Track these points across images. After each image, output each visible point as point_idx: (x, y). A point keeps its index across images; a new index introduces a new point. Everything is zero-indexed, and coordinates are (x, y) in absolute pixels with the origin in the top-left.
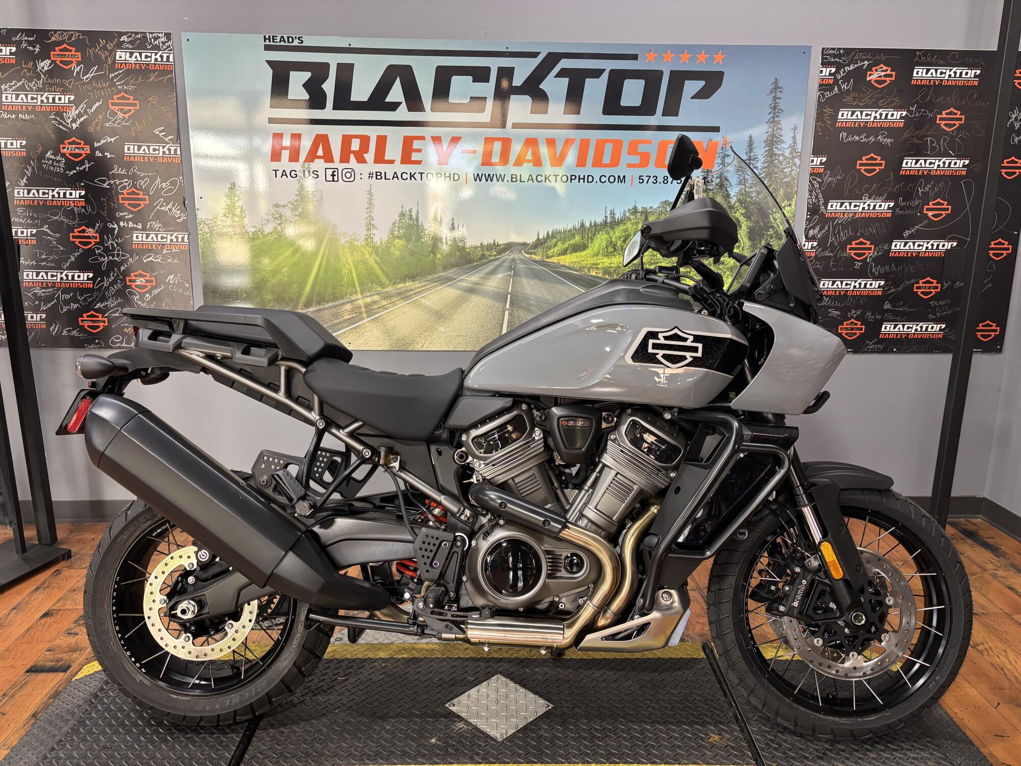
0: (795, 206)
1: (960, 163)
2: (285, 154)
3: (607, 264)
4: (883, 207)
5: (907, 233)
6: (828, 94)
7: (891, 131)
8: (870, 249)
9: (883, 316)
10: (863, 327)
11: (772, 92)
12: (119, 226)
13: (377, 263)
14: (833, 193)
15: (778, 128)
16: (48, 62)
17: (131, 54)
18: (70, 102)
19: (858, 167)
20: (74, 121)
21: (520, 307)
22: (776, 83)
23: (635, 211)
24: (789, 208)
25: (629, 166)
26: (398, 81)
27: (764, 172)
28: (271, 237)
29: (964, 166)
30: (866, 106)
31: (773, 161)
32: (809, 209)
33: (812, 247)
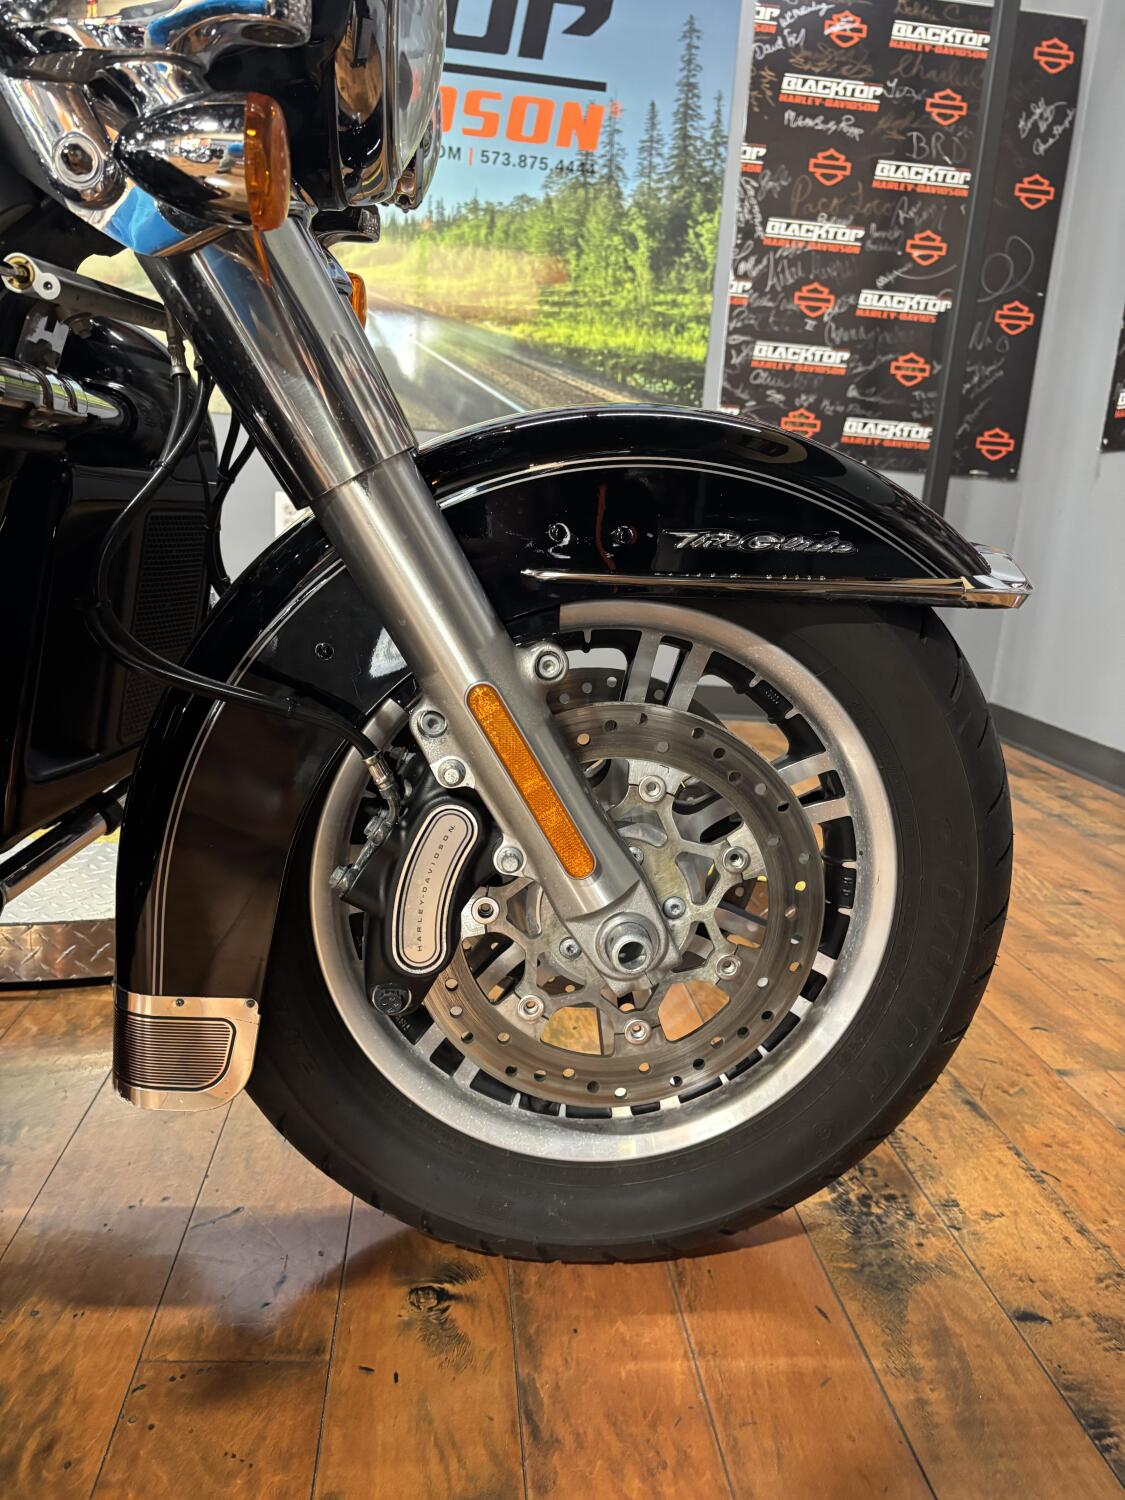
0: (719, 222)
1: (960, 177)
4: (847, 236)
5: (882, 281)
6: (768, 49)
7: (861, 116)
8: (828, 301)
9: (846, 406)
10: (818, 423)
11: (685, 37)
14: (773, 207)
15: (695, 96)
19: (811, 169)
22: (691, 22)
23: (474, 207)
24: (708, 225)
25: (467, 132)
27: (673, 163)
29: (965, 183)
30: (823, 74)
31: (685, 147)
32: (740, 230)
33: (744, 291)
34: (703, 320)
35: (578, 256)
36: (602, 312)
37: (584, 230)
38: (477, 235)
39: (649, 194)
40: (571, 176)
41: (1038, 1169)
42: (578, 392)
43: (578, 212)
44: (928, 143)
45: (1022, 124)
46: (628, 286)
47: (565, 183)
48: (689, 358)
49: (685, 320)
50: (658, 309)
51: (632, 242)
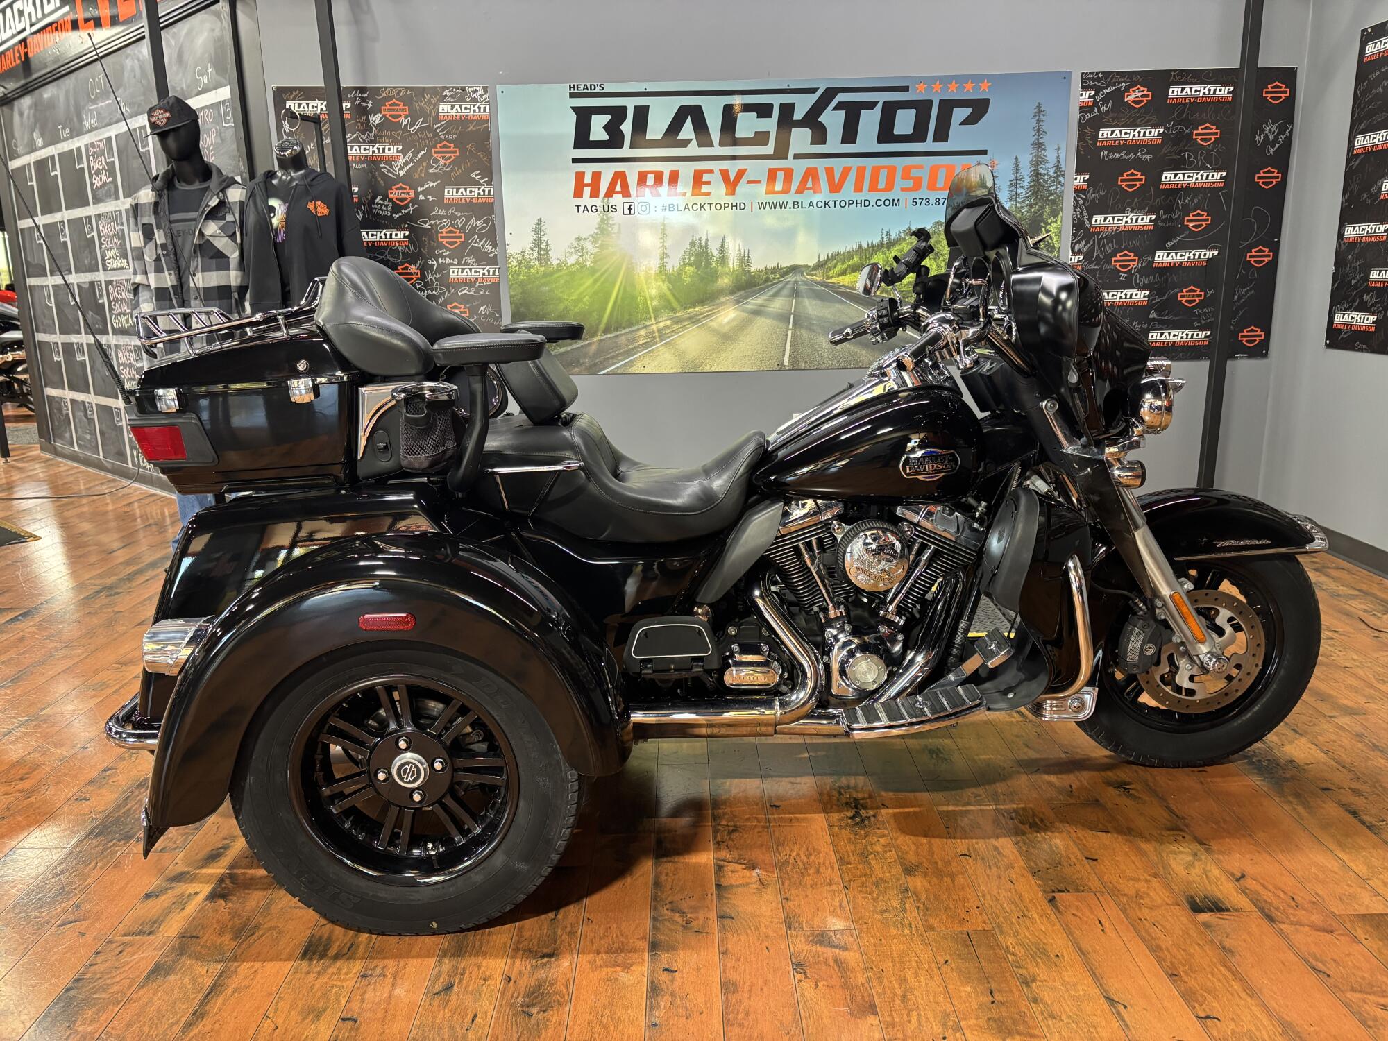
0: (1061, 222)
1: (1218, 175)
2: (587, 190)
4: (1145, 220)
5: (1169, 244)
6: (1088, 116)
7: (1150, 147)
8: (1134, 260)
9: (1149, 324)
11: (1035, 116)
12: (437, 262)
13: (670, 290)
14: (1096, 208)
15: (1042, 150)
16: (379, 116)
17: (453, 107)
18: (398, 152)
19: (1119, 183)
20: (401, 168)
21: (802, 327)
22: (1039, 107)
23: (909, 232)
24: (1055, 224)
25: (903, 190)
26: (689, 121)
27: (1030, 191)
28: (574, 269)
29: (1221, 178)
30: (1123, 126)
31: (1038, 180)
32: (1074, 225)
33: (1078, 261)
44: (1196, 158)
45: (1257, 137)
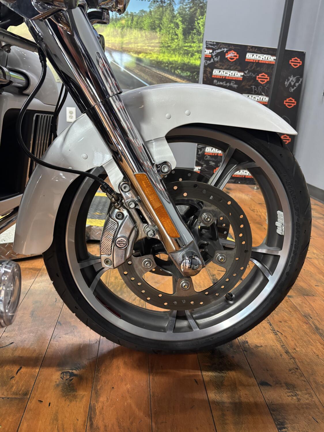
0: (205, 19)
3: (113, 41)
23: (127, 14)
34: (200, 52)
35: (160, 31)
36: (168, 49)
37: (162, 21)
38: (128, 23)
39: (183, 9)
40: (158, 3)
41: (276, 330)
42: (160, 76)
43: (160, 16)
46: (176, 40)
47: (156, 6)
48: (195, 65)
49: (194, 52)
50: (185, 48)
51: (177, 26)
